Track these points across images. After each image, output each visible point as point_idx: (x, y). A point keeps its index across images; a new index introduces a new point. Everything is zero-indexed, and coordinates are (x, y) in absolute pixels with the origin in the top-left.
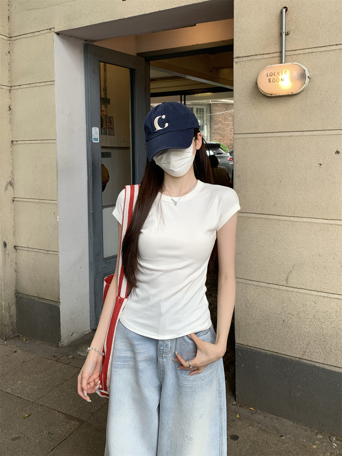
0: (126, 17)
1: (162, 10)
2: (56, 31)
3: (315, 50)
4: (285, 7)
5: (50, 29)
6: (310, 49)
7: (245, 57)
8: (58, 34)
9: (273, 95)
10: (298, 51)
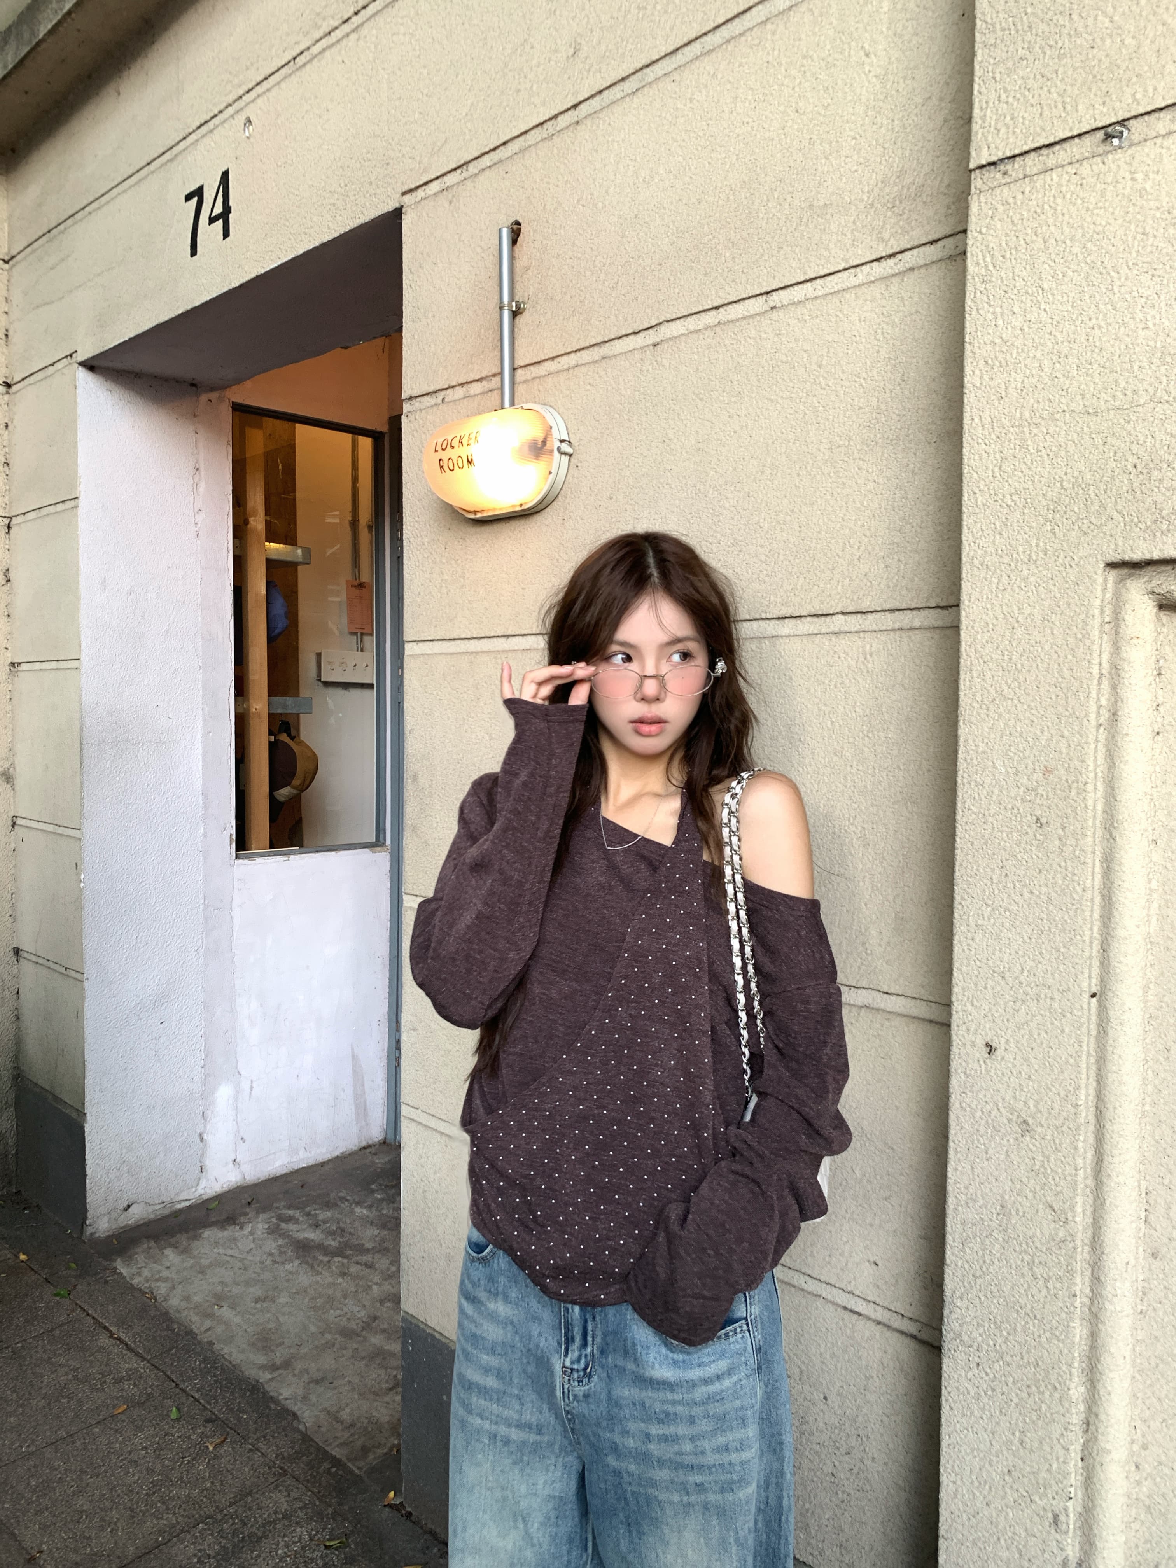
0: (197, 303)
1: (263, 271)
2: (81, 357)
3: (585, 356)
4: (517, 223)
5: (71, 355)
6: (573, 355)
7: (427, 394)
8: (88, 366)
9: (479, 516)
10: (546, 364)
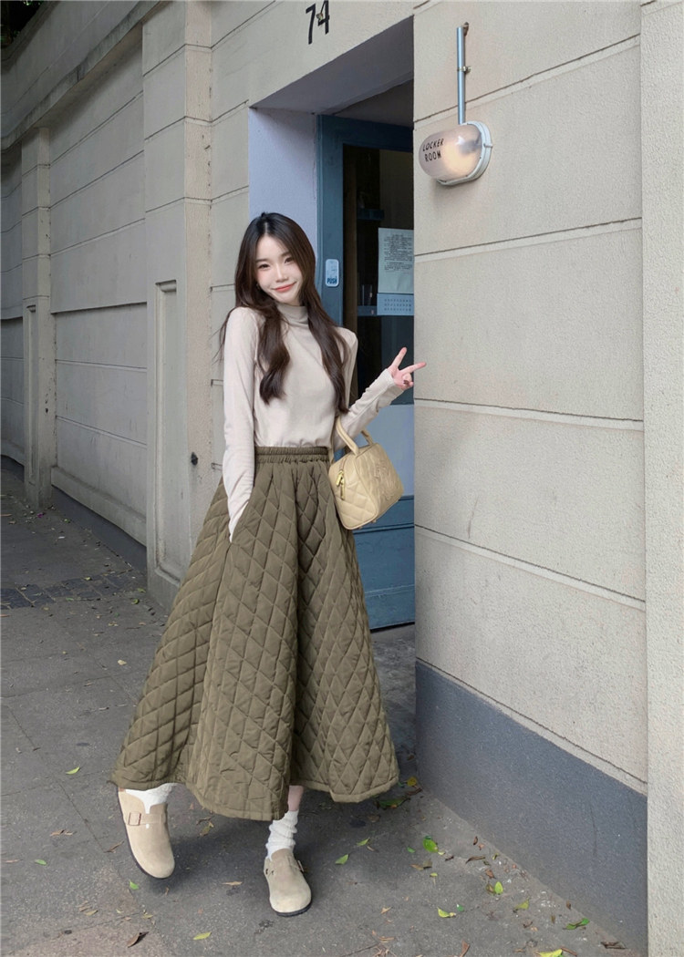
0: (311, 71)
1: (345, 52)
2: (251, 103)
4: (467, 24)
5: (245, 103)
6: (492, 94)
7: (427, 117)
8: (254, 108)
9: (447, 183)
10: (480, 99)
